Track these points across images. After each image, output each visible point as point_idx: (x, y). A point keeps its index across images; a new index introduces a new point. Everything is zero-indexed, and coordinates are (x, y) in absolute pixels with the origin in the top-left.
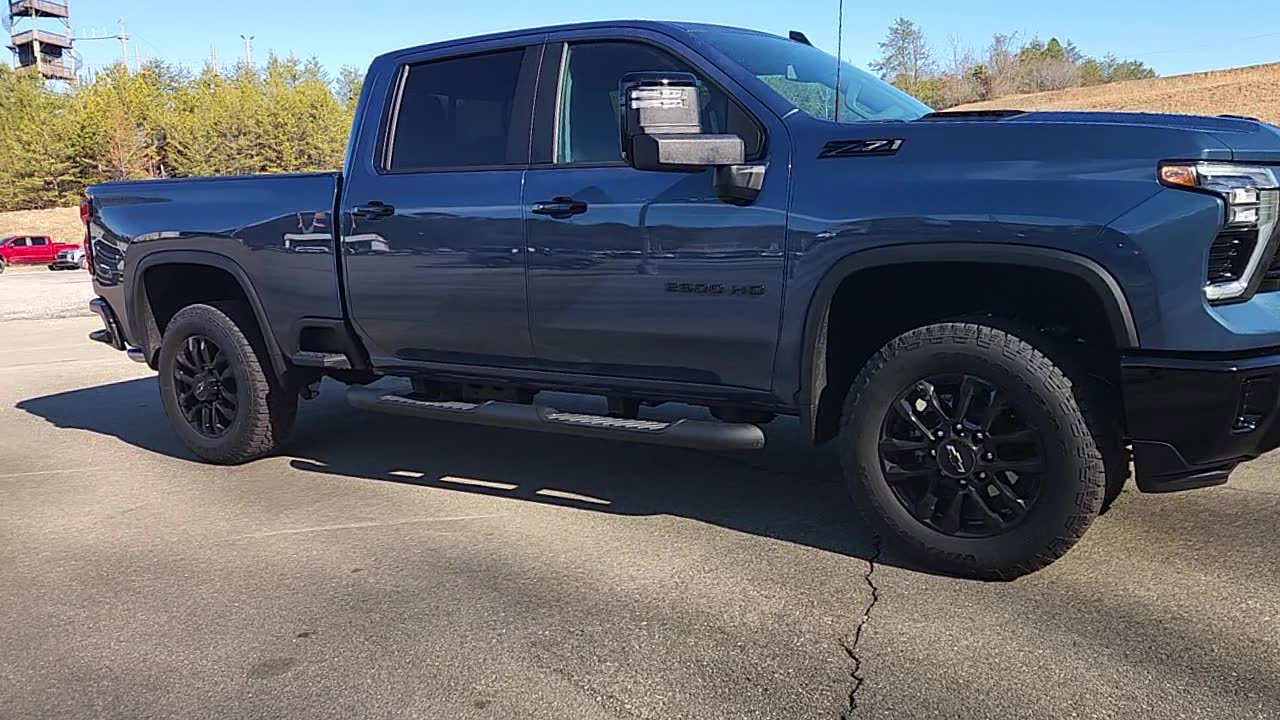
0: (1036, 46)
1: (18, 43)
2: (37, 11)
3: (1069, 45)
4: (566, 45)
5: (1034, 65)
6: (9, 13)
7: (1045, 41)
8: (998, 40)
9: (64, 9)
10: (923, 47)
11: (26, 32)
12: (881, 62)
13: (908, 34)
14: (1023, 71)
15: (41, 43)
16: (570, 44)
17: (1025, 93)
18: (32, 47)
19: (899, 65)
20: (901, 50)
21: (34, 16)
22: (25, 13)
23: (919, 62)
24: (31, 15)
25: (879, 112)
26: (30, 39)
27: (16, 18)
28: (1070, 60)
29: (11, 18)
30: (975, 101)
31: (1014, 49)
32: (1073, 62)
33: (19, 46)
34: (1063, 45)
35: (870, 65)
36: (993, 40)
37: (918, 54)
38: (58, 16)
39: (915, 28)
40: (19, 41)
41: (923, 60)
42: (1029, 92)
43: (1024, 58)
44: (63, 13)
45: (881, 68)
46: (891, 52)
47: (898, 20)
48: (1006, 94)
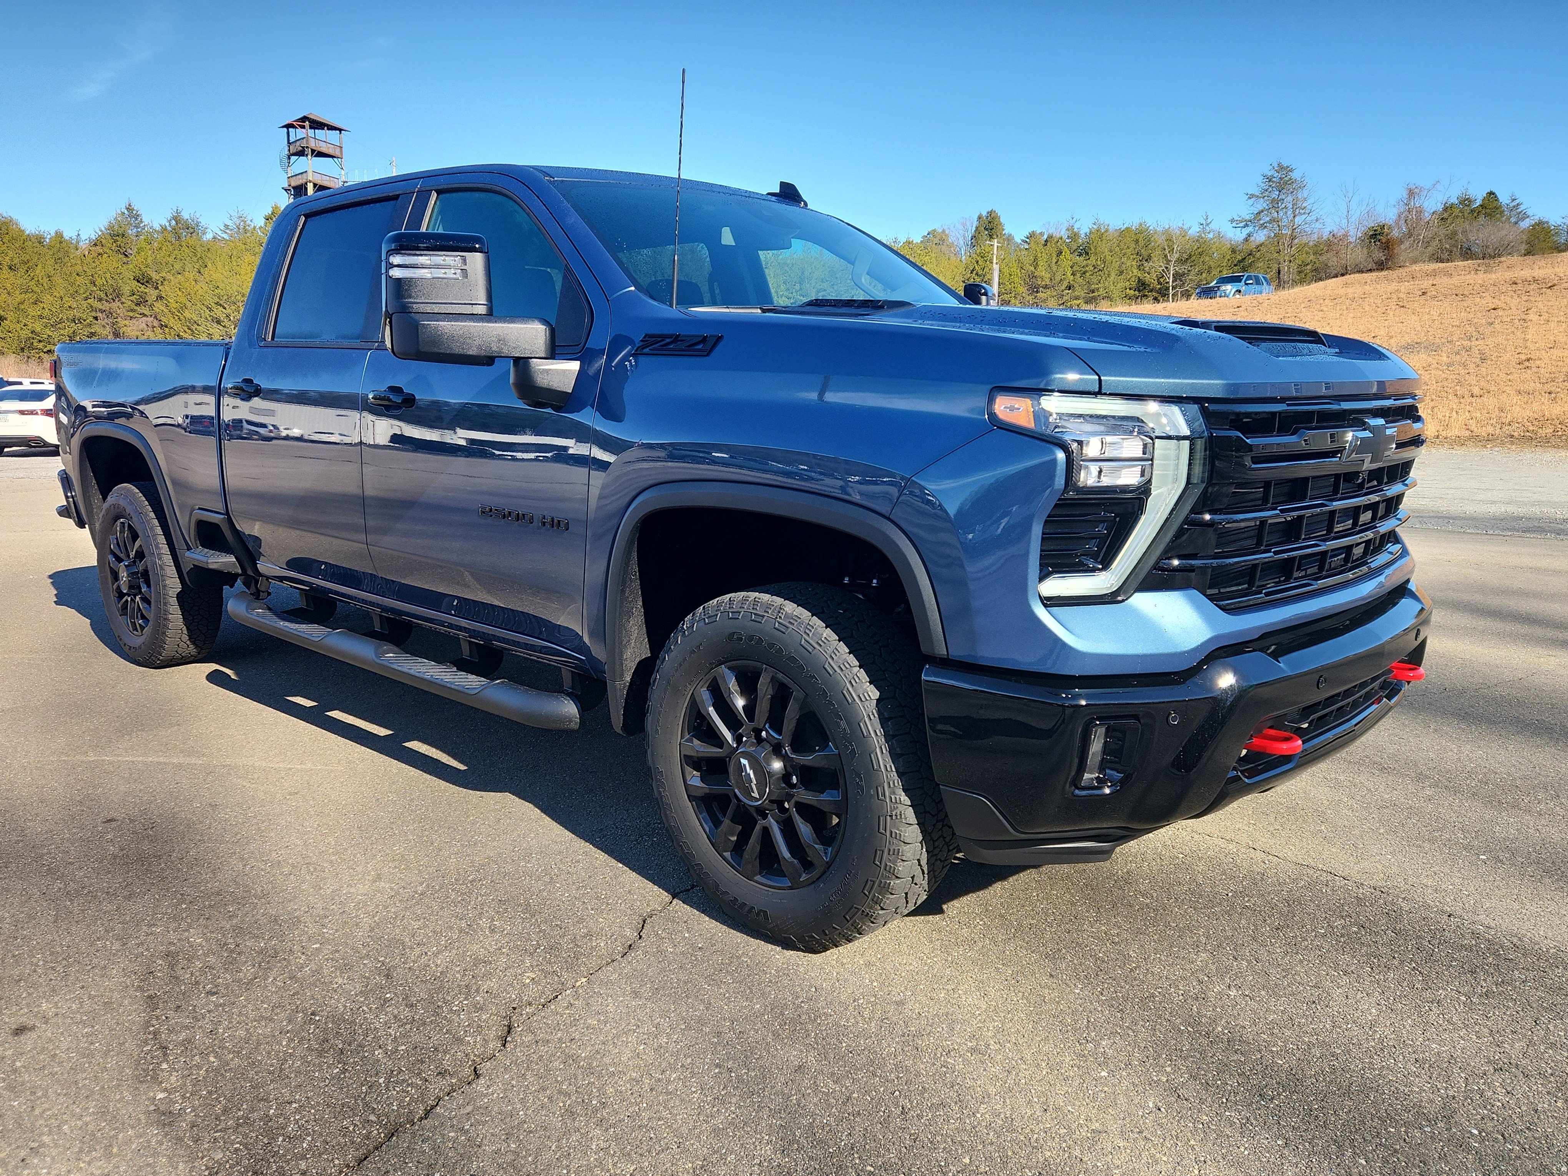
0: (1466, 201)
1: (293, 184)
2: (313, 151)
3: (1513, 200)
4: (434, 195)
5: (1459, 226)
6: (287, 152)
7: (1478, 195)
8: (1411, 193)
9: (339, 149)
10: (1305, 199)
11: (302, 173)
12: (1247, 218)
13: (1286, 183)
14: (1442, 232)
15: (315, 185)
16: (439, 192)
17: (1442, 261)
18: (306, 189)
19: (1270, 222)
20: (1275, 204)
21: (309, 157)
22: (301, 153)
23: (1297, 219)
24: (307, 155)
25: (893, 289)
26: (305, 181)
27: (293, 158)
28: (1513, 220)
29: (289, 158)
30: (1370, 270)
31: (1432, 204)
32: (1516, 223)
33: (293, 188)
34: (1504, 198)
35: (1232, 221)
36: (1405, 194)
37: (1296, 209)
38: (332, 157)
39: (1295, 175)
40: (295, 182)
41: (1304, 217)
42: (1448, 261)
43: (1445, 215)
44: (338, 153)
45: (1246, 226)
46: (1261, 205)
47: (1276, 165)
48: (1415, 261)
